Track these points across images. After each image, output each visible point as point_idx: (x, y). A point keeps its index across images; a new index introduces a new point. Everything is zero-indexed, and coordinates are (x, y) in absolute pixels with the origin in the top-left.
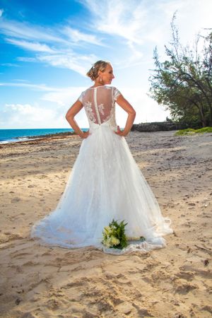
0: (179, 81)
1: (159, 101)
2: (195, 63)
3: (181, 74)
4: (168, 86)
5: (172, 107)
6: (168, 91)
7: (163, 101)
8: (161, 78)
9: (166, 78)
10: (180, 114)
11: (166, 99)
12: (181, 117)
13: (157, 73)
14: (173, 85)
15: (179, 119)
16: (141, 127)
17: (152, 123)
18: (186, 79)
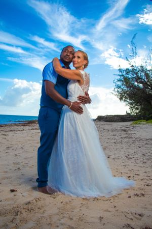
0: (136, 83)
1: (121, 99)
2: (149, 71)
3: (138, 79)
4: (128, 87)
5: (130, 104)
6: (128, 91)
7: (124, 99)
8: (123, 81)
9: (126, 81)
10: (137, 109)
11: (126, 98)
12: (138, 111)
13: (119, 77)
14: (132, 86)
15: (136, 113)
16: (106, 118)
17: (115, 116)
18: (141, 82)
